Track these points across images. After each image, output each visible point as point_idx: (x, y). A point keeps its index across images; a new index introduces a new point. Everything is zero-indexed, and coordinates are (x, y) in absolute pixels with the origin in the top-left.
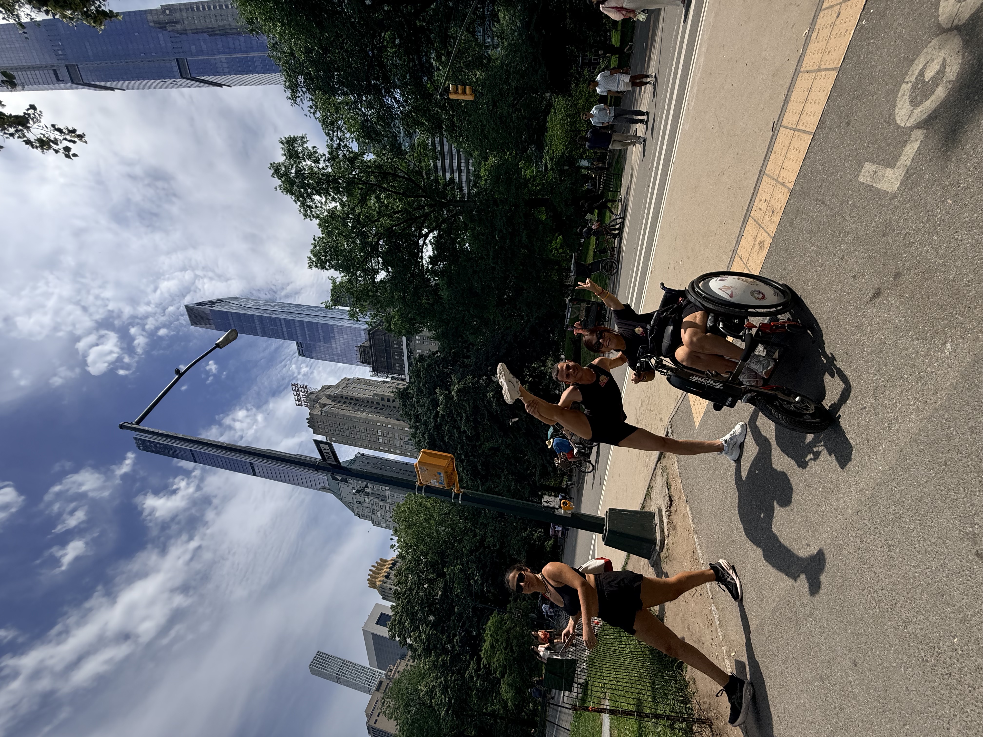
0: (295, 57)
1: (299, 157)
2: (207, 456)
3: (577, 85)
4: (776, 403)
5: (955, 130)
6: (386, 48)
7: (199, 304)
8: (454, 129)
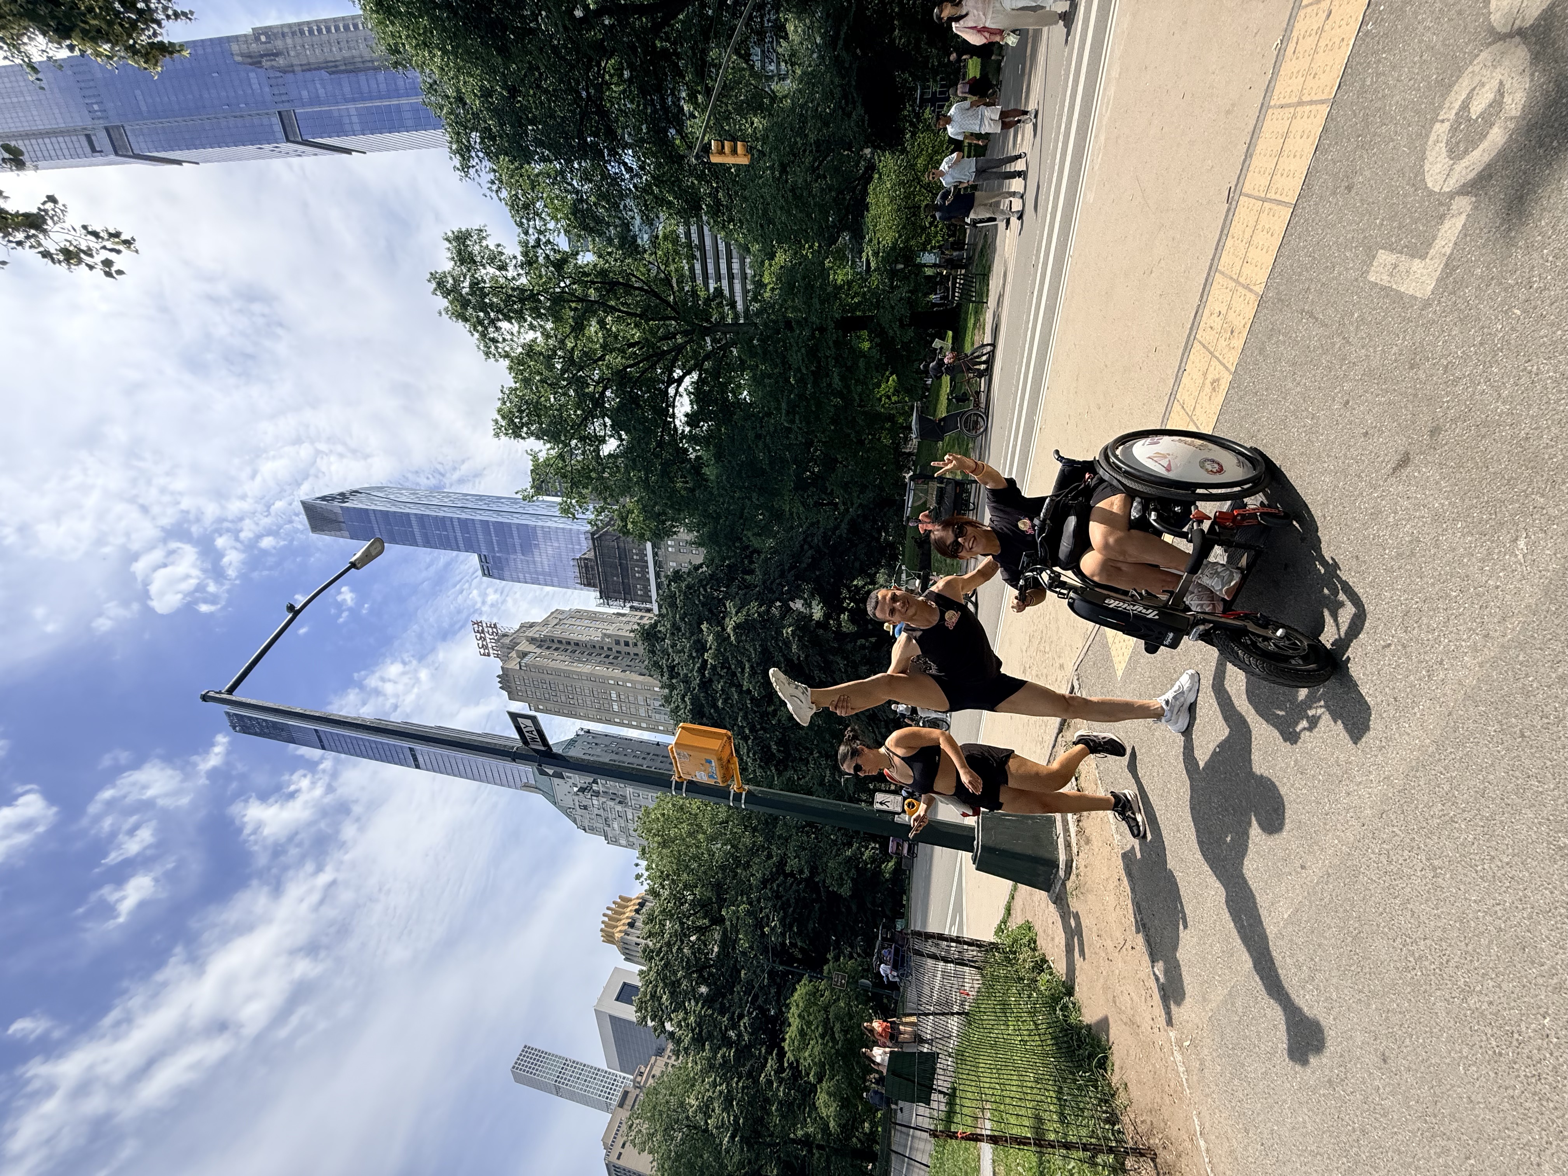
0: (465, 104)
1: (475, 262)
2: (342, 739)
3: (914, 134)
4: (1246, 640)
5: (1521, 197)
6: (608, 85)
7: (323, 498)
8: (719, 211)
